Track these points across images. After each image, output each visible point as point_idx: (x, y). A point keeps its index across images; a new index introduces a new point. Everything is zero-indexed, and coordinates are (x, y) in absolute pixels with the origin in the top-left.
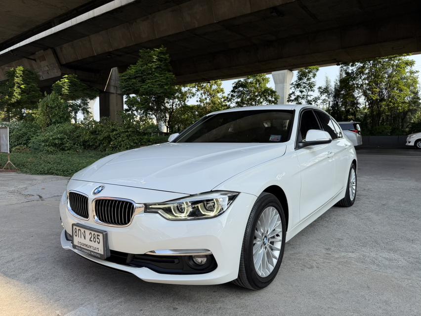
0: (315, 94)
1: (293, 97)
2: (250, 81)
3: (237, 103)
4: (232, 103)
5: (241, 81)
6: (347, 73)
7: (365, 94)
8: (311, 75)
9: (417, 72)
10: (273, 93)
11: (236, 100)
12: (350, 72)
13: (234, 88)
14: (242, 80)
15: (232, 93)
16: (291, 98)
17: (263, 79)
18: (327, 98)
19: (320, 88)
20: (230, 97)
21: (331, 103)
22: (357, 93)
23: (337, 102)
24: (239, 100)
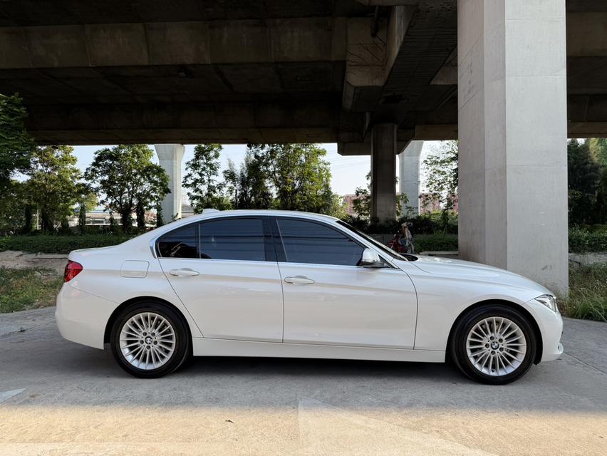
0: (219, 179)
1: (190, 181)
2: (123, 152)
3: (103, 182)
4: (94, 182)
5: (108, 150)
6: (256, 157)
7: (277, 185)
8: (212, 154)
9: (329, 164)
10: (159, 171)
11: (100, 178)
12: (261, 155)
13: (97, 159)
14: (111, 147)
15: (93, 167)
16: (187, 183)
17: (144, 152)
18: (233, 185)
19: (225, 172)
20: (90, 173)
21: (238, 192)
22: (268, 183)
23: (246, 192)
24: (106, 178)
